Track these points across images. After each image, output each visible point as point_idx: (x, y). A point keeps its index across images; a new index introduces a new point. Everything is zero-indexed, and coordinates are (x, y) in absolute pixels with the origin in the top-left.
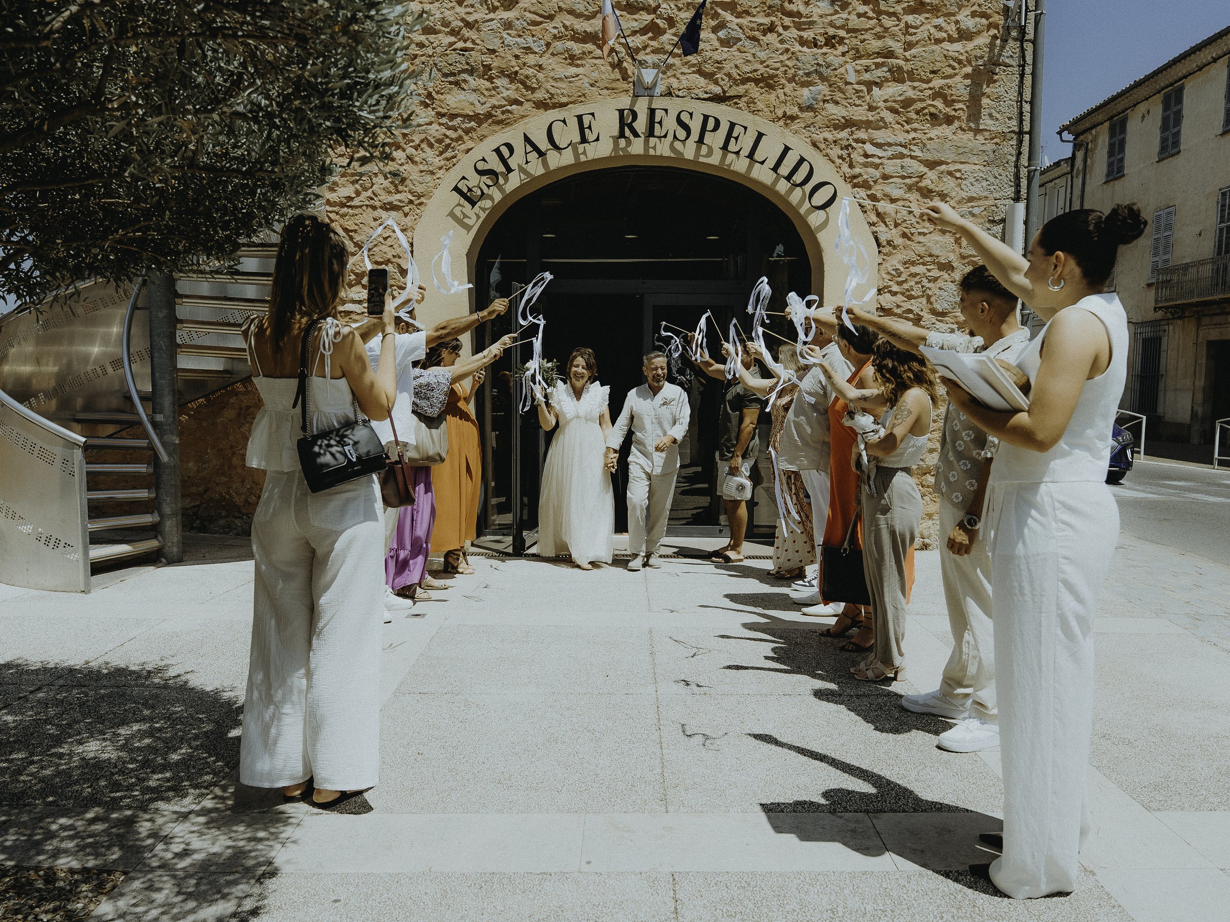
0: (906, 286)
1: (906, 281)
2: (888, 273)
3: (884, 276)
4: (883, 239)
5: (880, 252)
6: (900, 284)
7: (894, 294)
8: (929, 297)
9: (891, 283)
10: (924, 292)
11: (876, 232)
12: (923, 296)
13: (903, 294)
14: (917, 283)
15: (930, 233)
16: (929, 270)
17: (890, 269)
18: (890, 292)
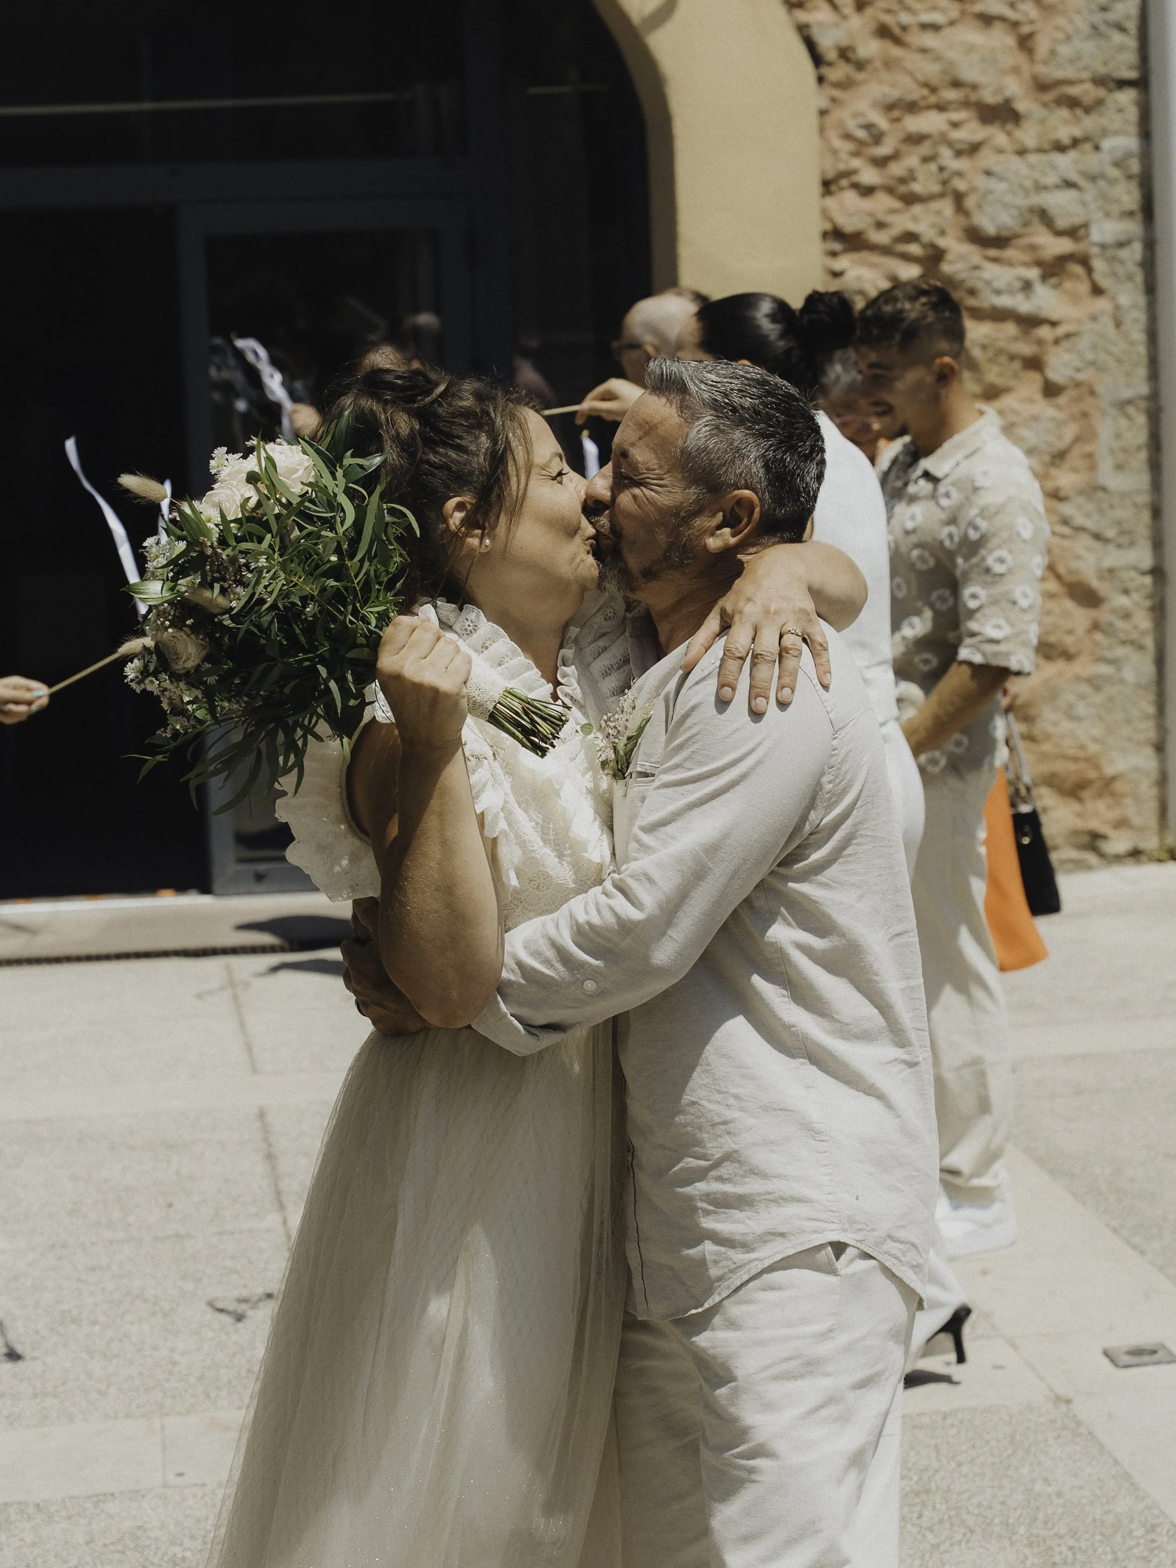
0: (896, 169)
1: (895, 156)
2: (848, 137)
3: (838, 143)
4: (827, 42)
5: (821, 80)
6: (880, 163)
7: (867, 191)
8: (959, 199)
9: (856, 163)
10: (945, 183)
11: (807, 26)
12: (942, 195)
13: (890, 190)
14: (926, 160)
15: (952, 23)
16: (955, 125)
17: (852, 126)
18: (856, 186)
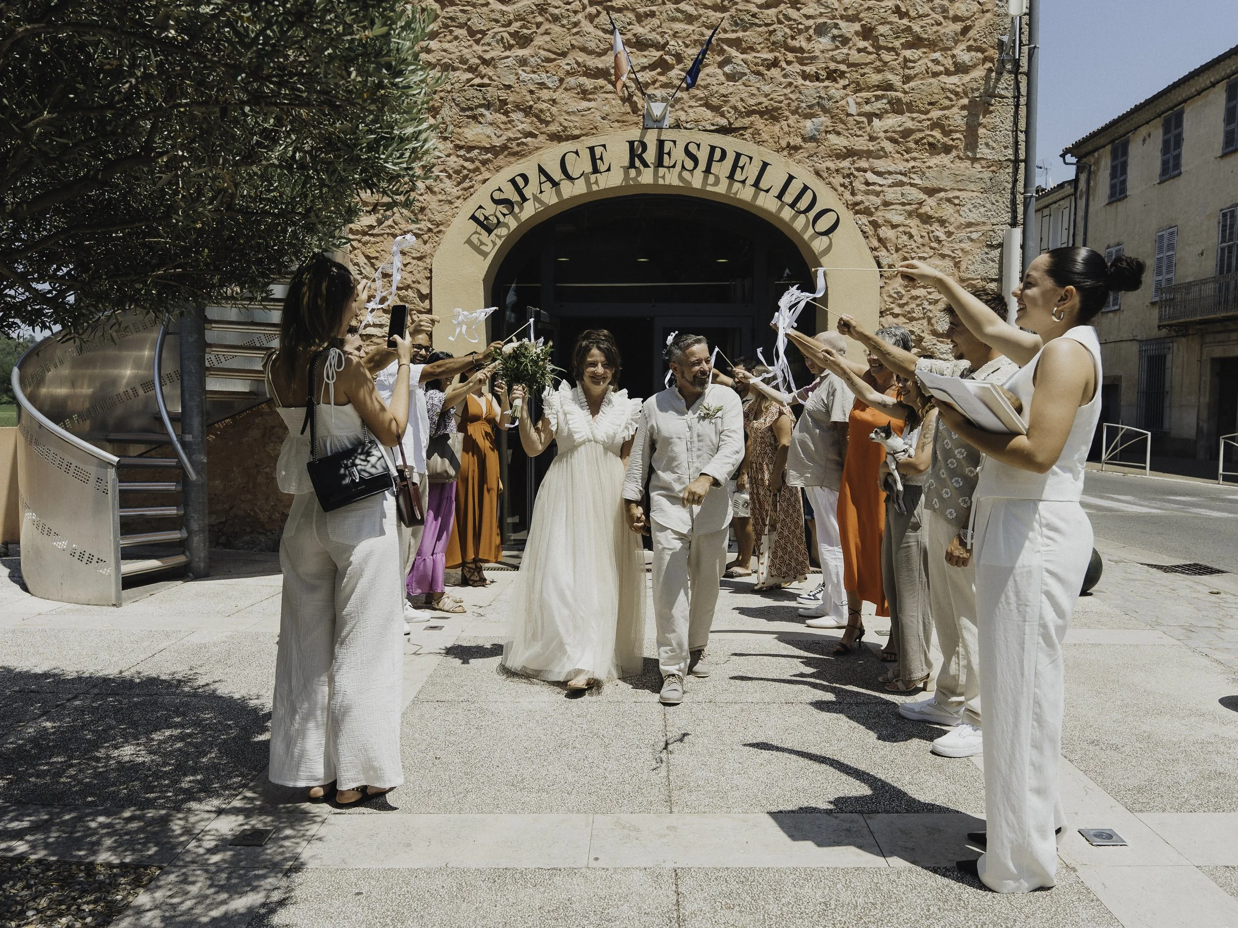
0: (907, 308)
1: (907, 304)
2: (890, 296)
3: (886, 298)
4: (884, 262)
5: (881, 276)
6: (901, 306)
7: (896, 316)
8: (930, 319)
9: (892, 306)
10: (925, 314)
11: (878, 257)
12: (924, 318)
13: (904, 316)
14: (918, 305)
15: (930, 257)
17: (892, 292)
18: (892, 314)
